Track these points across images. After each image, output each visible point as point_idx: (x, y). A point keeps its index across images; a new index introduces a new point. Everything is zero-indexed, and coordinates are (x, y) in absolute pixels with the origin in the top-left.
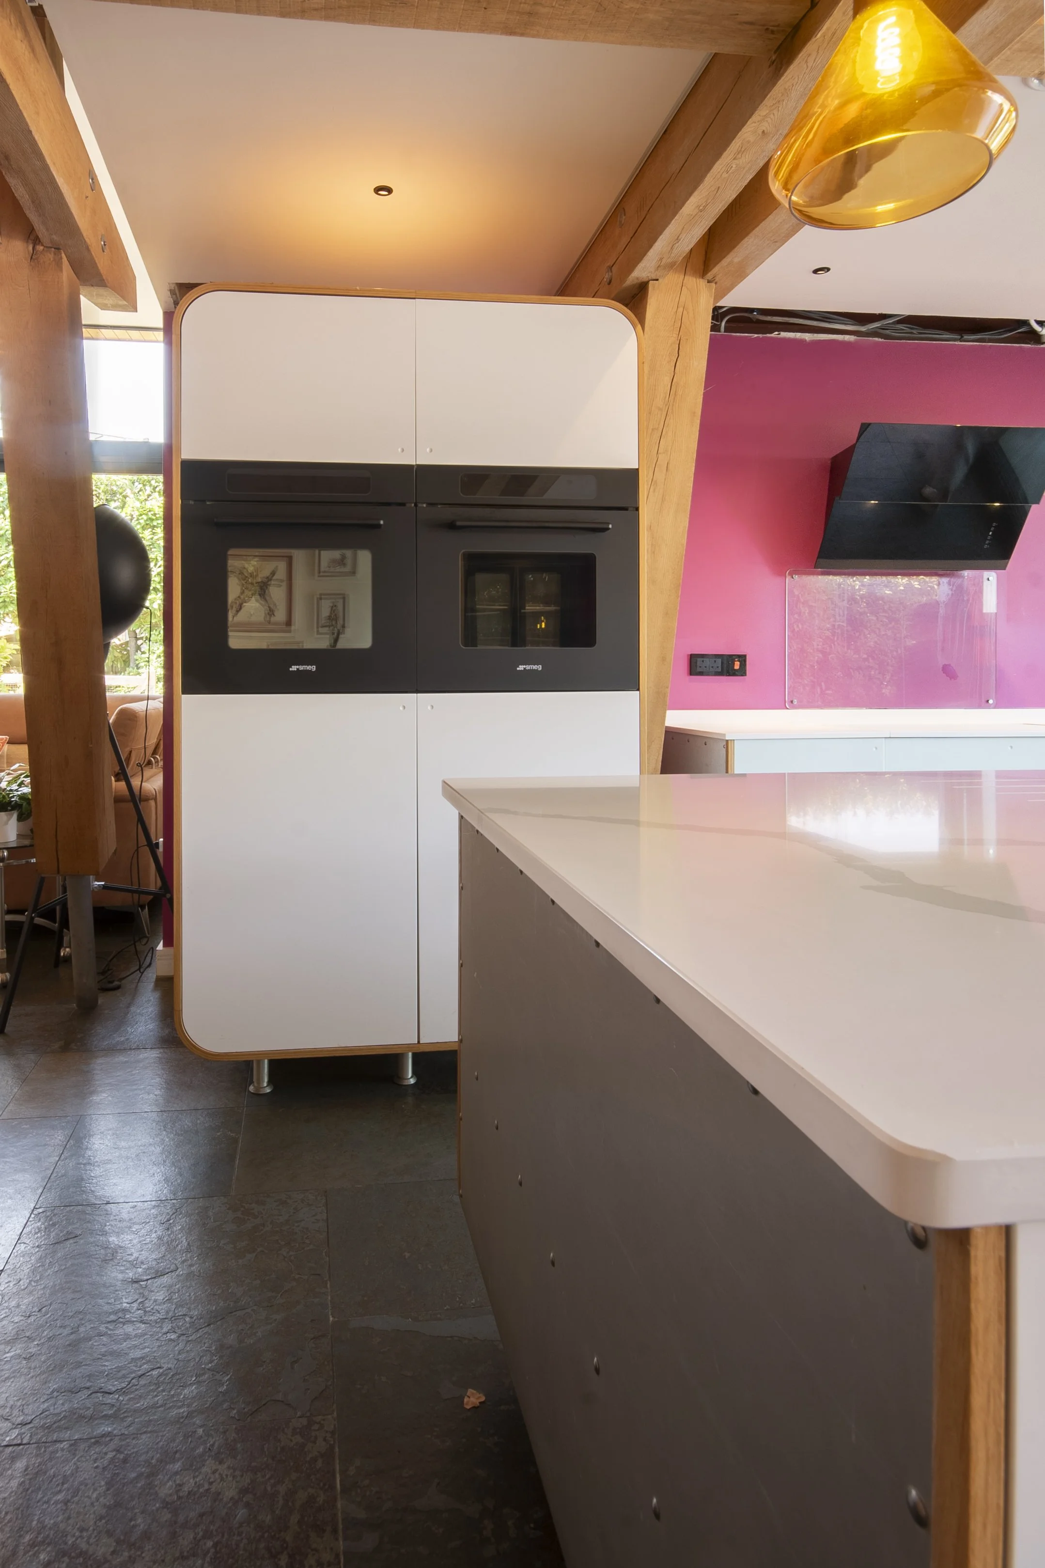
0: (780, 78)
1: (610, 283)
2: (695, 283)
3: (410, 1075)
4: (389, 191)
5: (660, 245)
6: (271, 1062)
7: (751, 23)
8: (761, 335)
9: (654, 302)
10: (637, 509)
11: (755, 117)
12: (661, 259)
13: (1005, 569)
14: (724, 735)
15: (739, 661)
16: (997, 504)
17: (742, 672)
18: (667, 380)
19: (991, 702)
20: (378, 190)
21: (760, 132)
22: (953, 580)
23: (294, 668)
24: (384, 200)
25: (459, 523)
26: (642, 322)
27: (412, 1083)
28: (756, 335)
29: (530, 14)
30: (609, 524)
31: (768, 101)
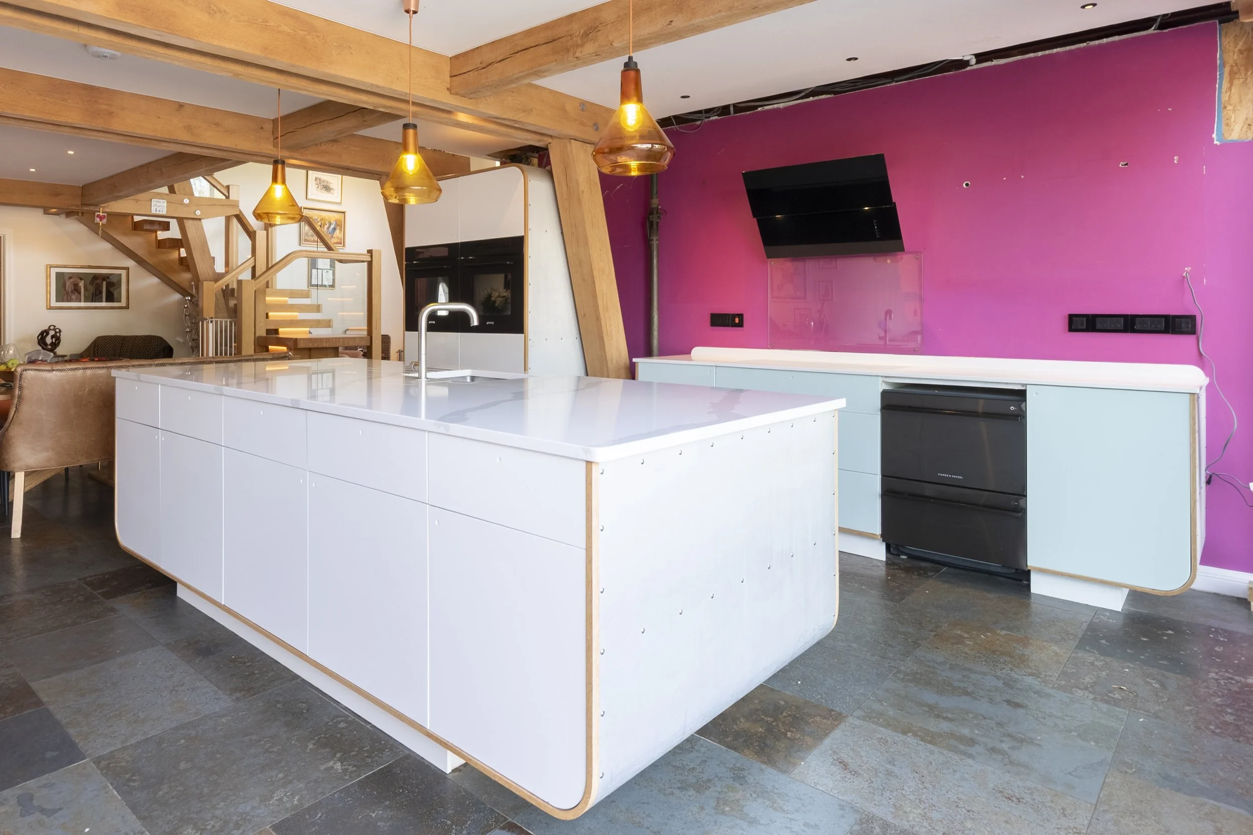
8: (752, 112)
15: (738, 317)
16: (866, 208)
17: (741, 324)
28: (749, 112)
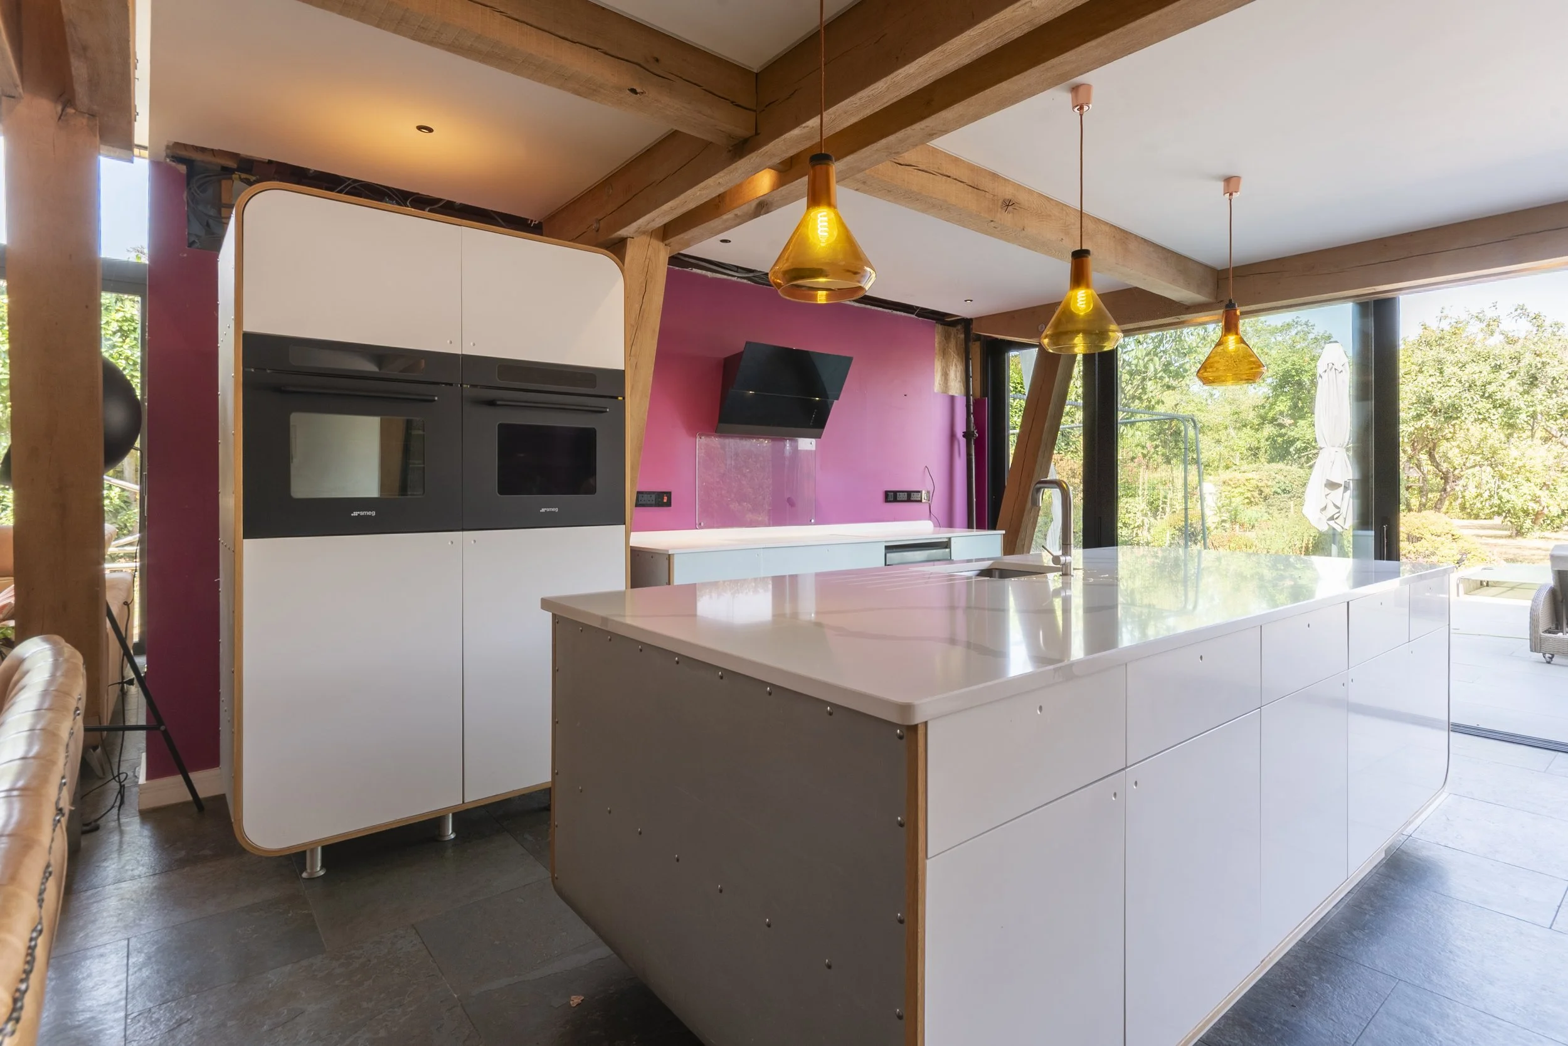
0: (734, 163)
1: (598, 231)
2: (656, 244)
3: (450, 832)
4: (430, 130)
5: (641, 221)
6: (323, 848)
7: (723, 132)
9: (631, 251)
10: (624, 398)
11: (717, 176)
12: (639, 228)
13: (820, 438)
14: (668, 551)
15: (666, 496)
16: (817, 399)
17: (669, 504)
18: (637, 306)
19: (813, 521)
20: (420, 128)
21: (718, 182)
22: (793, 444)
23: (354, 514)
24: (424, 135)
25: (497, 402)
26: (623, 264)
27: (453, 837)
28: (677, 268)
29: (595, 90)
30: (607, 408)
31: (725, 171)
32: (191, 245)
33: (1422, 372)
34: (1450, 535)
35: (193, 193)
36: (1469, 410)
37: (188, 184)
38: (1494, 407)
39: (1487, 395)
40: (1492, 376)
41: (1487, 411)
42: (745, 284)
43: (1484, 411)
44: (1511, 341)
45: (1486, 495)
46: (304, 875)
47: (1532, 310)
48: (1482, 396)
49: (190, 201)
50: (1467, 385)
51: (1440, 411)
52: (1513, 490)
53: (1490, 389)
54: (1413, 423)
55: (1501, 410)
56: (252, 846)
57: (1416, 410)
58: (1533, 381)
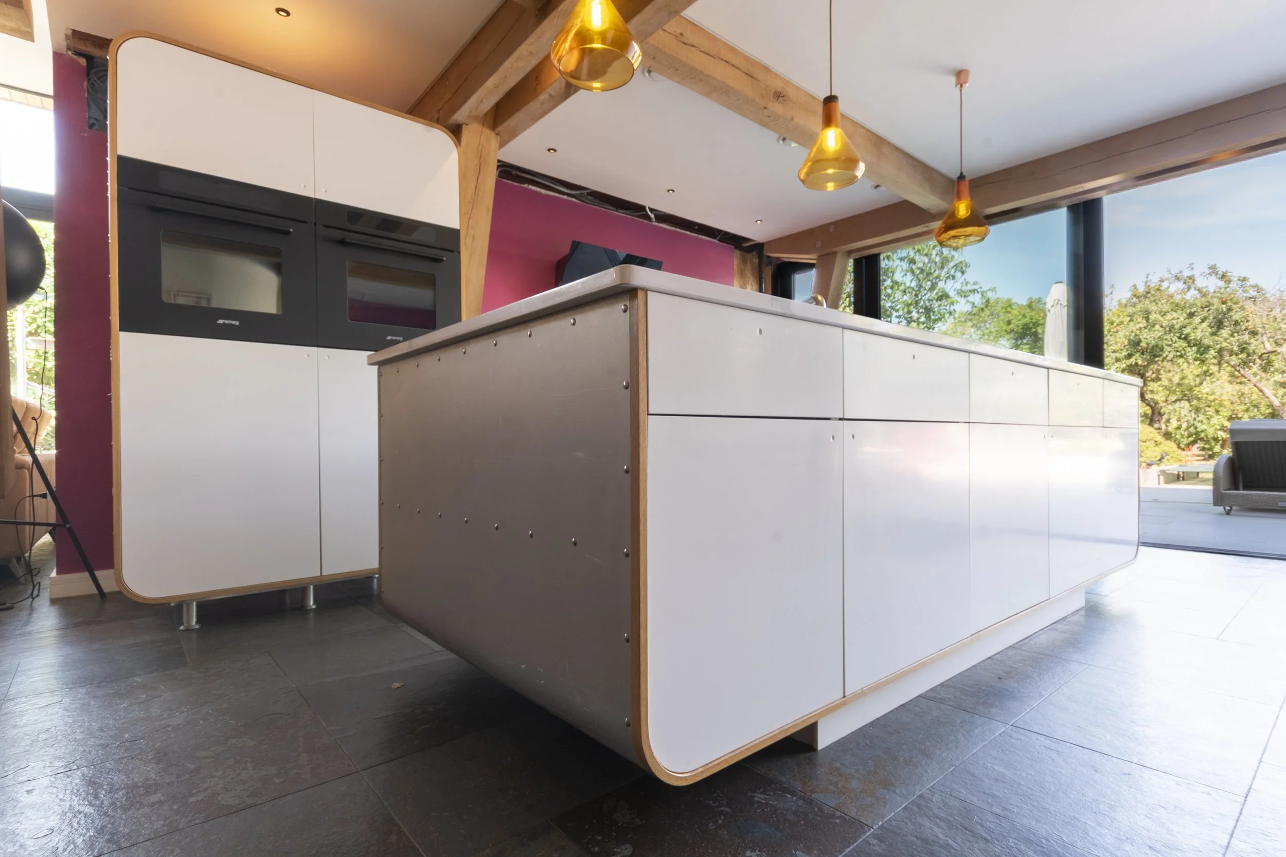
3: (311, 602)
4: (287, 13)
8: (518, 184)
9: (465, 135)
10: (459, 252)
12: (471, 112)
18: (473, 185)
20: (278, 10)
23: (221, 321)
24: (281, 18)
25: (348, 240)
26: (460, 143)
27: (314, 607)
28: (516, 184)
30: (444, 257)
32: (91, 127)
33: (1133, 320)
34: (1153, 442)
35: (93, 83)
36: (1169, 349)
37: (88, 75)
38: (1189, 346)
39: (1183, 336)
40: (1187, 321)
41: (1184, 349)
42: (574, 202)
43: (1181, 349)
44: (1204, 295)
45: (1184, 425)
46: (182, 628)
47: (1221, 269)
48: (1180, 338)
49: (90, 91)
50: (1168, 329)
51: (1146, 351)
52: (1205, 421)
53: (1186, 331)
54: (1125, 360)
55: (1194, 349)
56: (132, 594)
57: (1127, 350)
58: (1219, 325)
